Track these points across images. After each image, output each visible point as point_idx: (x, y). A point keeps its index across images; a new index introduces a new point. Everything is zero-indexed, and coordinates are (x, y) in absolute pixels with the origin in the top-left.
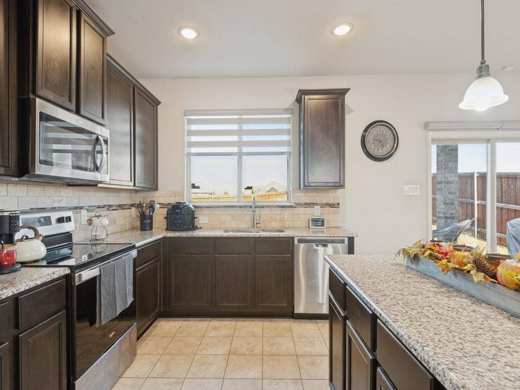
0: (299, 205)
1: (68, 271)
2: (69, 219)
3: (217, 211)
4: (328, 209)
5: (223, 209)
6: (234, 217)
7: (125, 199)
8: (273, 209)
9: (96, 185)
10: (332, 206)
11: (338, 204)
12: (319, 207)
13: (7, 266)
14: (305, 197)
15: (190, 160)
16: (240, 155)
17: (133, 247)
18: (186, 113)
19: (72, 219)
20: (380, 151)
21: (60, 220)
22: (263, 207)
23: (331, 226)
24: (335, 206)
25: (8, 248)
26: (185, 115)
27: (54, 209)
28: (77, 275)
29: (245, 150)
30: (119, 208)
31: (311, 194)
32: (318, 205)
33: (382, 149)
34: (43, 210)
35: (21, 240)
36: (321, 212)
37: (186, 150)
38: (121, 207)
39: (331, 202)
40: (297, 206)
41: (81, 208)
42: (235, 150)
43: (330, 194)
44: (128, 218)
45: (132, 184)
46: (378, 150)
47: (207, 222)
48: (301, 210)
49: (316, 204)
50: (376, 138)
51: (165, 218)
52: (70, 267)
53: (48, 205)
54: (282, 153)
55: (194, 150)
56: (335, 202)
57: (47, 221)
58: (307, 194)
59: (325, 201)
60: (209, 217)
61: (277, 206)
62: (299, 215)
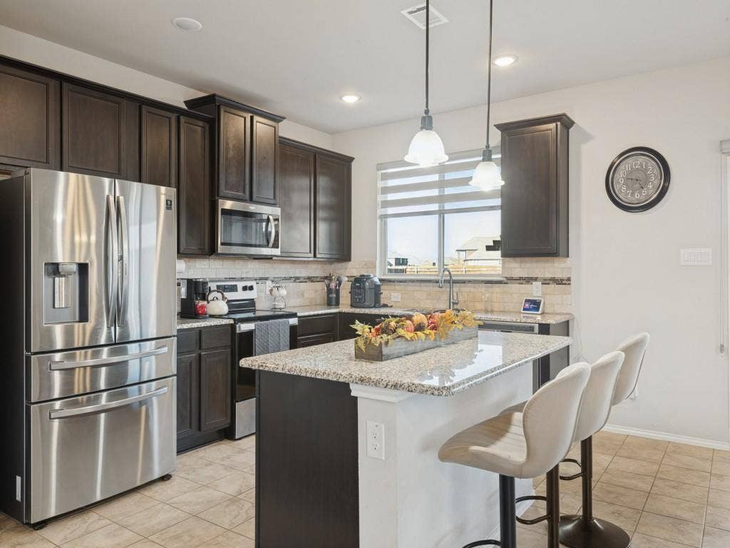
0: (511, 280)
1: (232, 322)
2: (251, 288)
3: (411, 287)
4: (552, 286)
5: (417, 284)
6: (430, 294)
7: (316, 271)
8: (476, 285)
9: (271, 258)
10: (559, 282)
11: (569, 279)
12: (540, 283)
13: (202, 314)
14: (520, 270)
15: (385, 224)
16: (442, 213)
17: (294, 315)
18: (380, 166)
19: (254, 287)
20: (637, 196)
21: (245, 288)
22: (464, 282)
23: (557, 312)
24: (564, 282)
25: (201, 303)
26: (378, 170)
27: (242, 279)
28: (237, 325)
29: (448, 206)
30: (307, 280)
31: (528, 265)
32: (540, 281)
33: (640, 193)
34: (233, 279)
35: (213, 300)
36: (542, 291)
37: (380, 211)
38: (310, 279)
39: (558, 275)
40: (509, 281)
41: (267, 279)
42: (435, 207)
43: (556, 265)
44: (318, 293)
45: (312, 255)
46: (633, 194)
47: (400, 300)
48: (514, 287)
49: (536, 279)
50: (629, 177)
51: (350, 292)
52: (234, 319)
53: (238, 276)
54: (492, 208)
55: (391, 211)
56: (565, 276)
57: (234, 289)
58: (523, 265)
59: (548, 275)
60: (402, 294)
61: (483, 282)
62: (511, 295)
